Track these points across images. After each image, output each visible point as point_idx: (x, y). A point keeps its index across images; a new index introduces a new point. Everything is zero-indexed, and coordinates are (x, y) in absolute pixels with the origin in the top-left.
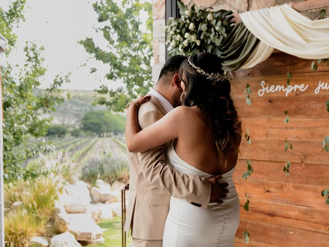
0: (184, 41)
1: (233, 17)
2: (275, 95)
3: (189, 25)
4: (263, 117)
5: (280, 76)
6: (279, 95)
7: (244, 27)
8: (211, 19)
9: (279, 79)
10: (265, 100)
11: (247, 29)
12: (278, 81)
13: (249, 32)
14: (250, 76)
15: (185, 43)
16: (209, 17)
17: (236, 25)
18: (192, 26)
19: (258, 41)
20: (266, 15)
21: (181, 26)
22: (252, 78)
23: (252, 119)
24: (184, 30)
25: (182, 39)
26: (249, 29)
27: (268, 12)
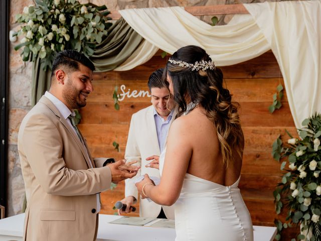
0: (48, 33)
1: (109, 13)
2: (138, 101)
3: (58, 15)
4: (122, 123)
5: (144, 81)
6: (142, 101)
7: (127, 24)
8: (86, 12)
9: (143, 84)
10: (125, 105)
11: (130, 27)
12: (141, 85)
13: (133, 30)
14: (106, 79)
15: (50, 36)
16: (83, 10)
17: (114, 22)
18: (62, 18)
19: (143, 40)
20: (153, 14)
21: (47, 16)
22: (109, 81)
23: (110, 125)
24: (50, 22)
25: (46, 31)
26: (133, 27)
27: (155, 12)
